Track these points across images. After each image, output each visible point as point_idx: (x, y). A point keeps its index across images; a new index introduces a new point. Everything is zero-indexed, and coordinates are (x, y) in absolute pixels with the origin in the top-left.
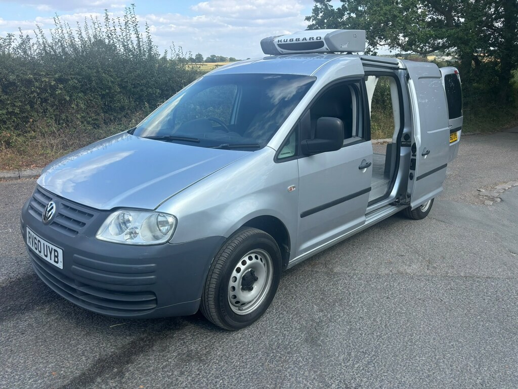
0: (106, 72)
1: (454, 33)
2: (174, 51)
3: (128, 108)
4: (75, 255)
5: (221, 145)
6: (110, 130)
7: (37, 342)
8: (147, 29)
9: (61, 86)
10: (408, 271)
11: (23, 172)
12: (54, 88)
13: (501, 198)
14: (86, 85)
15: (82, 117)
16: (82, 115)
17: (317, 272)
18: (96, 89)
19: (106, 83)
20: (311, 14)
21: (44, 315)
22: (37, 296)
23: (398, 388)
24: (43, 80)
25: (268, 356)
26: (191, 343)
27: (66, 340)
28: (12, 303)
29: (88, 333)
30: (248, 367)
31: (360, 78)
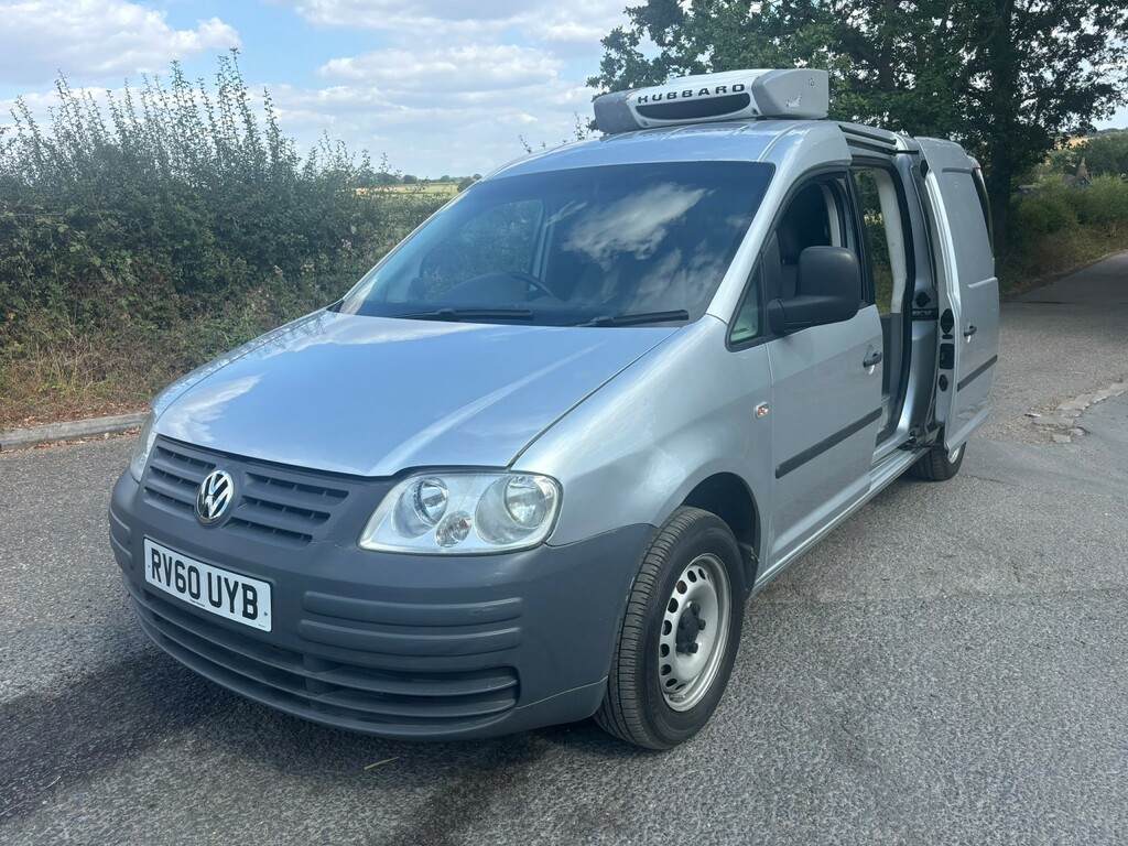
0: (182, 199)
1: (905, 102)
2: (328, 152)
3: (235, 281)
4: (308, 593)
5: (595, 319)
6: (197, 331)
7: (197, 823)
8: (266, 103)
9: (82, 235)
10: (980, 588)
11: (6, 434)
12: (62, 242)
13: (1082, 428)
14: (137, 230)
15: (131, 304)
16: (131, 299)
17: (785, 606)
18: (160, 240)
19: (185, 224)
20: (598, 73)
21: (187, 755)
22: (153, 711)
23: (1095, 842)
24: (39, 221)
25: (768, 801)
26: (576, 788)
27: (270, 810)
28: (95, 734)
29: (316, 788)
30: (736, 831)
31: (843, 169)
